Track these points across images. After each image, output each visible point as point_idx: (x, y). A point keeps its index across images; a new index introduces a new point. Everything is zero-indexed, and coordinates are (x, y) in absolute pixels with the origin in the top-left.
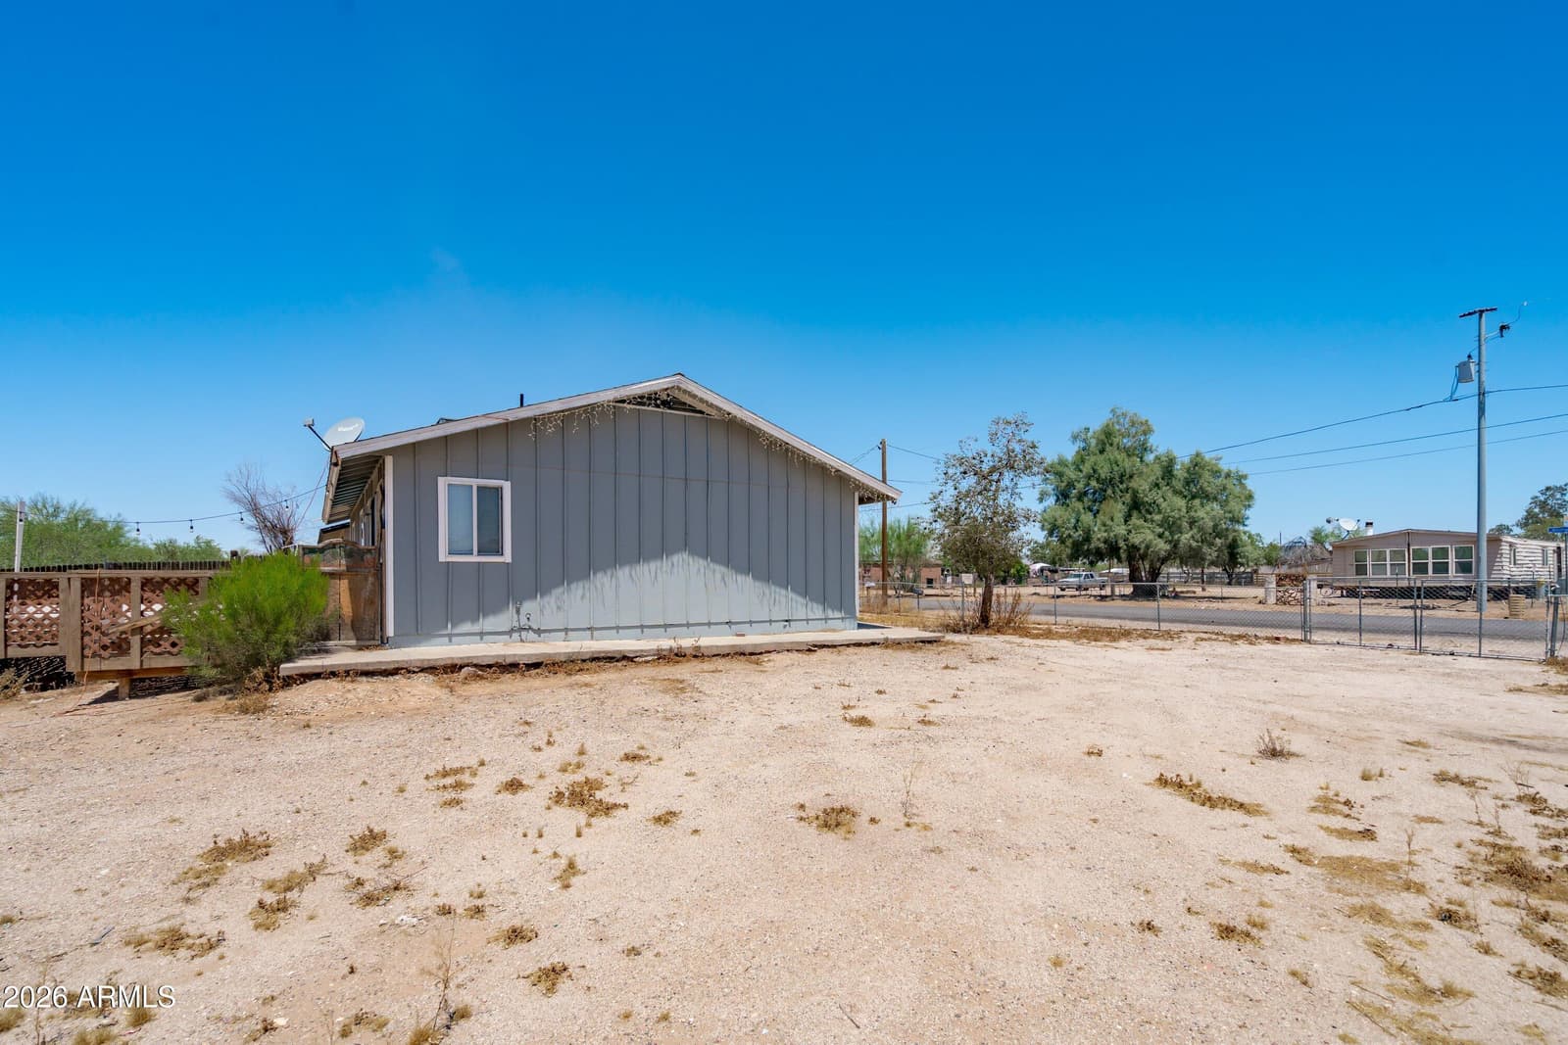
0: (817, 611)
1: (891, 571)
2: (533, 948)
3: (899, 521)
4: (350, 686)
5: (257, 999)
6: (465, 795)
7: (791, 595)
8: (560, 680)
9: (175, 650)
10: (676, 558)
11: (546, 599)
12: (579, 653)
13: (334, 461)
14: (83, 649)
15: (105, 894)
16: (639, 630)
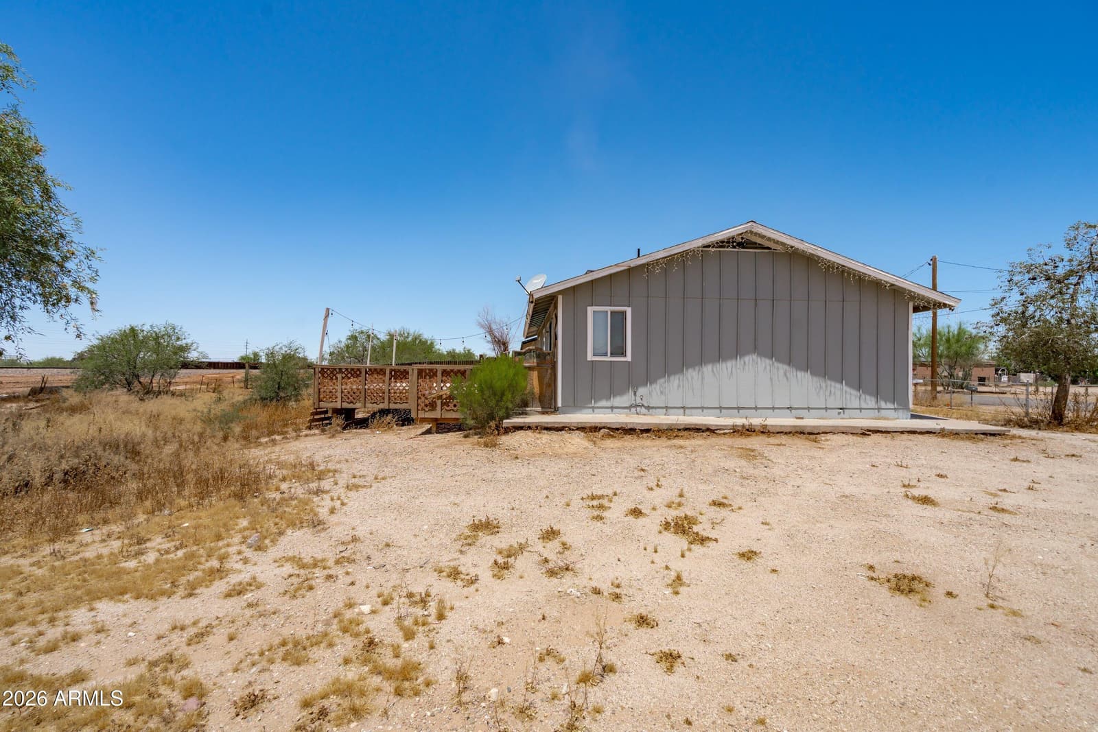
0: (870, 402)
1: (939, 370)
2: (655, 634)
3: (949, 327)
4: (538, 436)
5: (494, 621)
6: (605, 514)
7: (845, 388)
8: (663, 442)
9: (455, 409)
10: (747, 359)
11: (654, 386)
12: (676, 424)
13: (531, 300)
14: (418, 406)
15: (426, 540)
16: (718, 410)
